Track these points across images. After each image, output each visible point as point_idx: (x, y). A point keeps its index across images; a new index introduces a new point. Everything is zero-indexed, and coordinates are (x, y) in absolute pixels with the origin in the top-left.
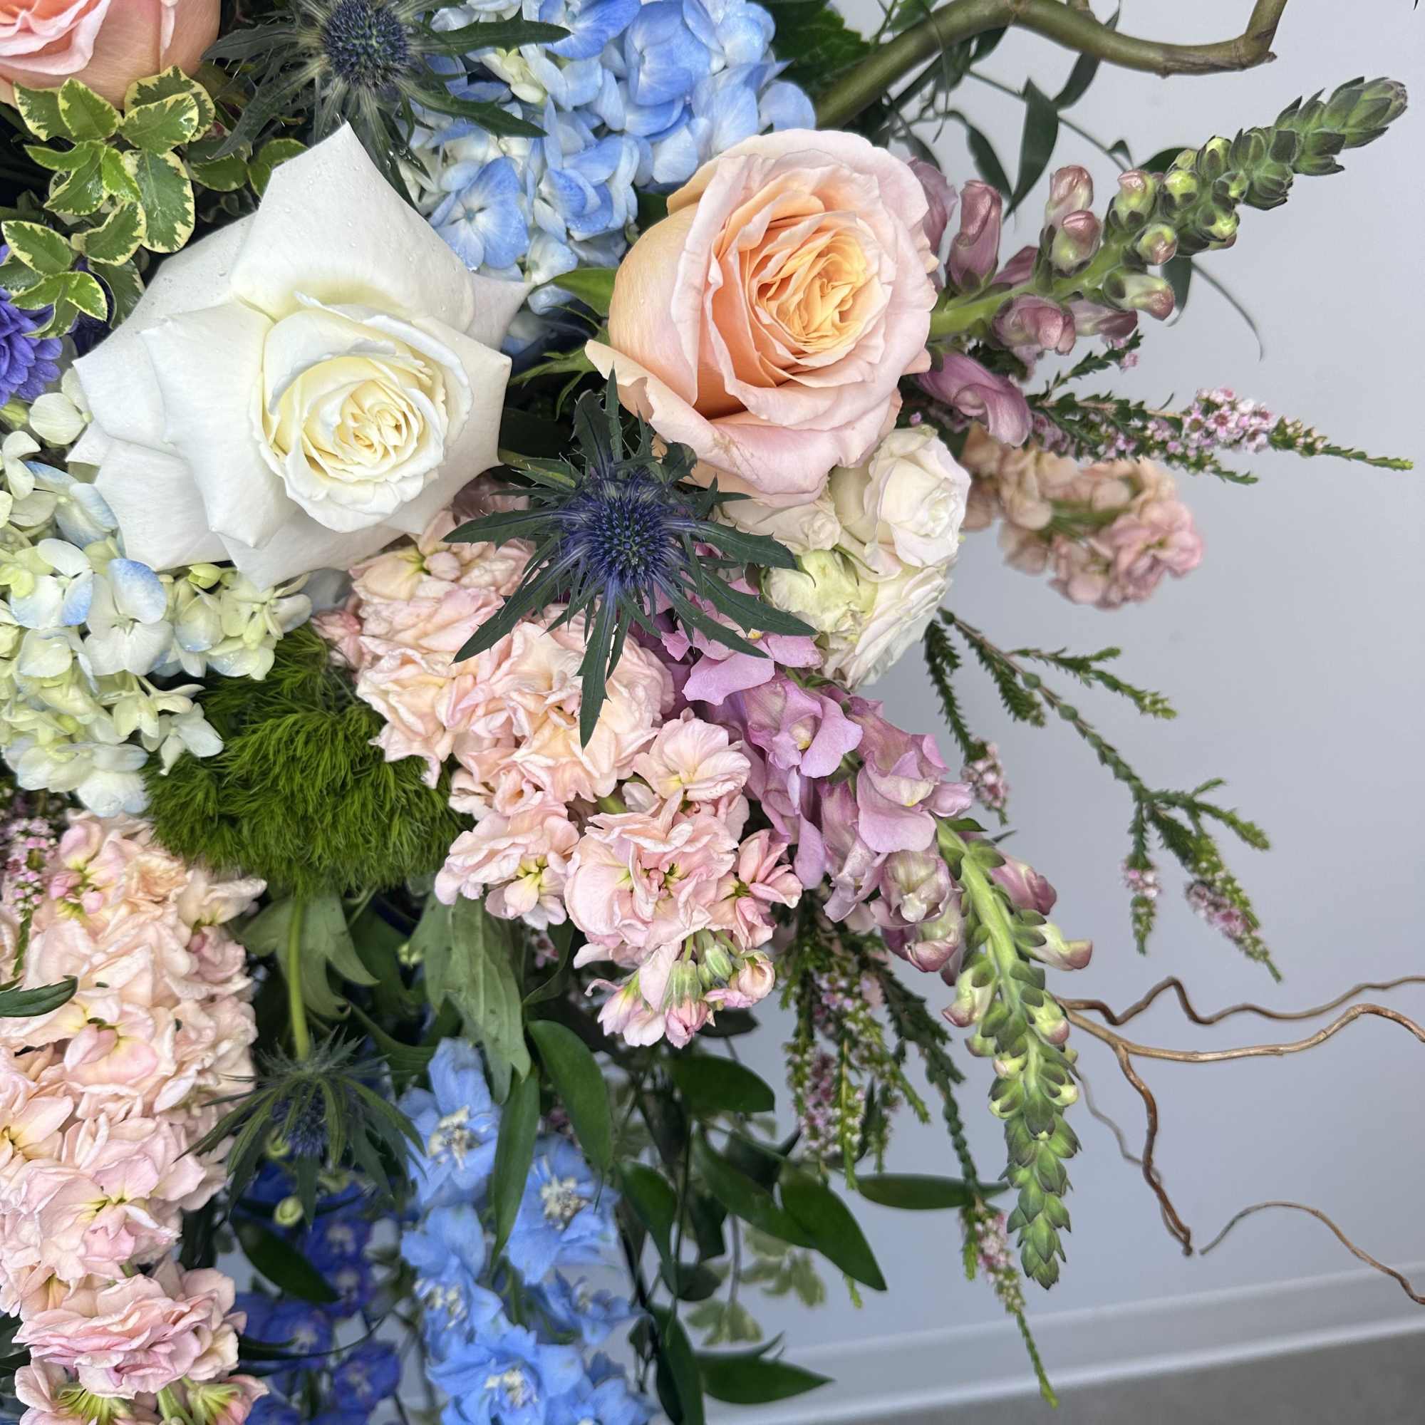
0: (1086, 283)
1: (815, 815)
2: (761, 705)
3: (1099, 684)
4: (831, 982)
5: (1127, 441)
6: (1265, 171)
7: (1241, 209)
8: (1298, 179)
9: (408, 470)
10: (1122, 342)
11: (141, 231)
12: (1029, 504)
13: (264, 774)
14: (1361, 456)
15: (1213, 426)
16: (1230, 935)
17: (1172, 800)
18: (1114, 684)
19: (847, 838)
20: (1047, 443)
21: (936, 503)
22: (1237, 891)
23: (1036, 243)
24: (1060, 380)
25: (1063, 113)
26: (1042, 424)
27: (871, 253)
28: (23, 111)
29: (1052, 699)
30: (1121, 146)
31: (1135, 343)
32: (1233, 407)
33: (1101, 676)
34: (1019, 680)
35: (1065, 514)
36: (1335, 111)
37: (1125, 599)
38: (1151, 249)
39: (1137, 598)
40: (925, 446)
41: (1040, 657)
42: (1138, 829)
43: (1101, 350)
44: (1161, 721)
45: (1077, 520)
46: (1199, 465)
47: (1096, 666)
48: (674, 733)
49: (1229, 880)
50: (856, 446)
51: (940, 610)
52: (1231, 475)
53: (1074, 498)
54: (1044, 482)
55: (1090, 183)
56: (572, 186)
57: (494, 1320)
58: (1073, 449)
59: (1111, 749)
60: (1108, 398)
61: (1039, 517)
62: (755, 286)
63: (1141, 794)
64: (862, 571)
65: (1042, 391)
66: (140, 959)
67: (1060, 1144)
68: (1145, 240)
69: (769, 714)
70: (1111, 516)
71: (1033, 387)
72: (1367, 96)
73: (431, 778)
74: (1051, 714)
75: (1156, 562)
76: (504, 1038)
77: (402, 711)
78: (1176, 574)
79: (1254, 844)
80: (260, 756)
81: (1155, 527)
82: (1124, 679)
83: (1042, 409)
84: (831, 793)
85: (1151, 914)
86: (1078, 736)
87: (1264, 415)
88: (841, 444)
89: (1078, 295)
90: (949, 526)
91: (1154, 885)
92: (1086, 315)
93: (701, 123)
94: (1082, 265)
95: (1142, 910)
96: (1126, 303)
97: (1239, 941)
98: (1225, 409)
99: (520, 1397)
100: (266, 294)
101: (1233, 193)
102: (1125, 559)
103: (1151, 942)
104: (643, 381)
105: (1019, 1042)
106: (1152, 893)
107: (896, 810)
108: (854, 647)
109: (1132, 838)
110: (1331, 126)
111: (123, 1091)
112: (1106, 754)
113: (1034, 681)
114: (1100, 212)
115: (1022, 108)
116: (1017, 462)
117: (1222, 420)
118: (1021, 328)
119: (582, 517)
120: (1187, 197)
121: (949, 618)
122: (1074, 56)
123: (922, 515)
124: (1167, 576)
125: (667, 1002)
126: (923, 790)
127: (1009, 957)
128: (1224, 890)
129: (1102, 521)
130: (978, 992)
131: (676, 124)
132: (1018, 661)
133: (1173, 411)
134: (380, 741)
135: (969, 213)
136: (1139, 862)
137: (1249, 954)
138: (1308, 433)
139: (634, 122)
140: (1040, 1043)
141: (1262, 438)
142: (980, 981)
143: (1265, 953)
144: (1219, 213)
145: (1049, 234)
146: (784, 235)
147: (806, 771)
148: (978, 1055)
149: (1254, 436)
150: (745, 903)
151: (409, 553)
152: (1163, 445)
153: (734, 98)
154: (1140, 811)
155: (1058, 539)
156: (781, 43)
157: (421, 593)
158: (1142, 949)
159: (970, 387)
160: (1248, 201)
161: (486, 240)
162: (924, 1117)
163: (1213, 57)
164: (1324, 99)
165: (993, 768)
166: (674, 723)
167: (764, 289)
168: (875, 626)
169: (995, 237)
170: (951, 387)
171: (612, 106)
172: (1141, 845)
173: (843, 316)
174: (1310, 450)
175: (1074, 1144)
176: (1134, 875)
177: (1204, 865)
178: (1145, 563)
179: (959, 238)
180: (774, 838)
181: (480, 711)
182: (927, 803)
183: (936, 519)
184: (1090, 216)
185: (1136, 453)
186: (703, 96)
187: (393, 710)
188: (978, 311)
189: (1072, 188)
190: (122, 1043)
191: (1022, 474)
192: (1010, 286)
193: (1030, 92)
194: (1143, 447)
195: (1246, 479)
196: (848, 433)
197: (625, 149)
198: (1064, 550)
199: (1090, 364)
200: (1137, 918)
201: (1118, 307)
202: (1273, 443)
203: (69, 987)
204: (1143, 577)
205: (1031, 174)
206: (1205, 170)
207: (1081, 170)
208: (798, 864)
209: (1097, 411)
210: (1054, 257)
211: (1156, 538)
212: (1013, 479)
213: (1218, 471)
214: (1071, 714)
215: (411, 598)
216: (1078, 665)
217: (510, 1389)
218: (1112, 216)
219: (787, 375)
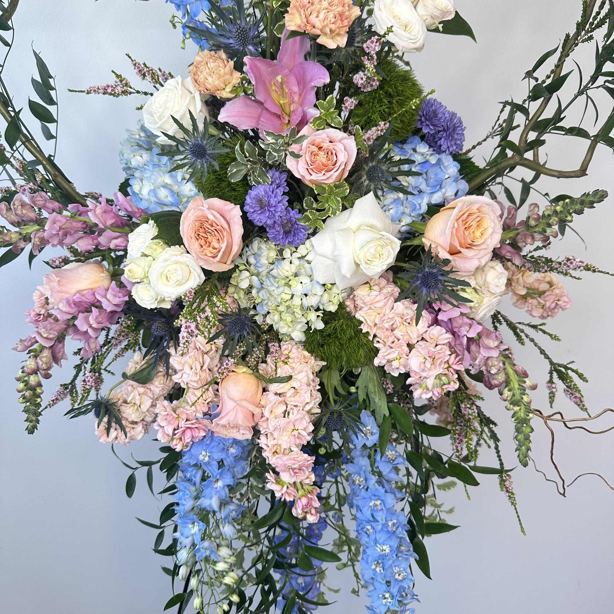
0: (537, 229)
1: (468, 350)
2: (456, 321)
3: (540, 332)
4: (465, 405)
5: (547, 268)
6: (578, 207)
7: (573, 214)
8: (585, 209)
9: (384, 263)
10: (546, 243)
11: (330, 212)
12: (520, 288)
13: (335, 333)
14: (608, 273)
15: (569, 264)
16: (576, 403)
17: (560, 366)
18: (544, 332)
19: (477, 354)
20: (527, 268)
21: (499, 279)
22: (578, 388)
23: (525, 220)
24: (530, 252)
25: (531, 186)
26: (525, 263)
27: (488, 221)
28: (314, 189)
29: (527, 336)
30: (547, 194)
31: (549, 244)
32: (574, 260)
33: (541, 330)
34: (518, 331)
35: (531, 291)
36: (592, 196)
37: (548, 316)
38: (552, 222)
39: (552, 316)
40: (497, 265)
41: (524, 324)
42: (551, 373)
43: (541, 245)
44: (557, 342)
45: (535, 294)
46: (566, 274)
47: (539, 327)
48: (432, 329)
49: (575, 385)
50: (483, 262)
51: (496, 310)
52: (575, 277)
53: (533, 287)
54: (524, 282)
55: (538, 207)
56: (413, 204)
57: (374, 484)
58: (533, 270)
59: (544, 351)
60: (542, 257)
61: (523, 292)
62: (464, 227)
63: (551, 363)
64: (480, 293)
65: (526, 254)
66: (304, 374)
67: (529, 430)
68: (551, 221)
69: (458, 324)
70: (544, 292)
71: (523, 253)
72: (600, 193)
73: (371, 338)
74: (526, 340)
75: (557, 304)
76: (383, 406)
77: (368, 320)
78: (563, 309)
79: (584, 381)
80: (335, 329)
81: (556, 295)
82: (547, 331)
83: (526, 259)
84: (473, 344)
85: (554, 396)
86: (535, 347)
87: (582, 262)
88: (480, 262)
89: (535, 232)
90: (502, 284)
91: (555, 388)
92: (537, 236)
93: (443, 190)
94: (536, 225)
95: (552, 395)
96: (547, 234)
97: (579, 405)
98: (572, 260)
99: (379, 508)
100: (354, 226)
101: (571, 211)
102: (548, 304)
103: (553, 405)
104: (437, 246)
105: (519, 404)
106: (554, 390)
107: (489, 348)
108: (478, 311)
109: (549, 375)
110: (592, 199)
111: (298, 404)
112: (542, 352)
113: (522, 331)
114: (541, 213)
115: (521, 184)
116: (517, 276)
117: (572, 263)
118: (522, 239)
119: (420, 275)
120: (561, 212)
121: (499, 313)
122: (534, 173)
123: (496, 280)
124: (560, 309)
125: (433, 387)
126: (496, 343)
127: (517, 386)
128: (574, 387)
129: (541, 294)
130: (509, 393)
131: (437, 191)
132: (517, 325)
133: (560, 260)
134: (362, 327)
135: (509, 213)
136: (551, 381)
137: (582, 409)
138: (594, 267)
139: (428, 190)
140: (525, 405)
141: (582, 268)
142: (510, 390)
143: (586, 409)
144: (568, 215)
145: (528, 218)
146: (471, 217)
147: (468, 336)
148: (508, 410)
149: (579, 267)
150: (450, 369)
151: (368, 285)
152: (557, 269)
153: (451, 185)
154: (551, 368)
155: (528, 298)
156: (460, 171)
157: (371, 294)
158: (551, 407)
159: (508, 252)
160: (575, 213)
161: (392, 216)
162: (489, 447)
163: (571, 174)
164: (591, 193)
165: (511, 353)
166: (432, 327)
167: (466, 228)
168: (483, 307)
169: (515, 218)
170: (504, 252)
171: (423, 187)
172: (551, 377)
173: (482, 234)
174: (594, 271)
175: (532, 430)
176: (549, 385)
177: (568, 381)
178: (553, 305)
179: (506, 218)
180: (457, 356)
181: (385, 322)
182: (497, 347)
183: (499, 282)
184: (538, 215)
185: (550, 271)
186: (444, 184)
187: (365, 320)
188: (512, 235)
189: (534, 208)
190: (298, 394)
191: (518, 279)
192: (518, 229)
193: (523, 181)
194: (552, 270)
195: (578, 279)
196: (481, 259)
197: (425, 196)
198: (530, 301)
199: (538, 248)
200: (550, 398)
201: (545, 235)
202: (585, 269)
203: (290, 378)
204: (553, 309)
205: (523, 201)
206: (565, 206)
207: (536, 204)
208: (463, 362)
209: (540, 260)
210: (529, 223)
211: (557, 298)
212: (516, 280)
213: (571, 276)
214: (532, 340)
215: (369, 295)
216: (534, 327)
217: (377, 505)
218: (544, 215)
219: (469, 246)
